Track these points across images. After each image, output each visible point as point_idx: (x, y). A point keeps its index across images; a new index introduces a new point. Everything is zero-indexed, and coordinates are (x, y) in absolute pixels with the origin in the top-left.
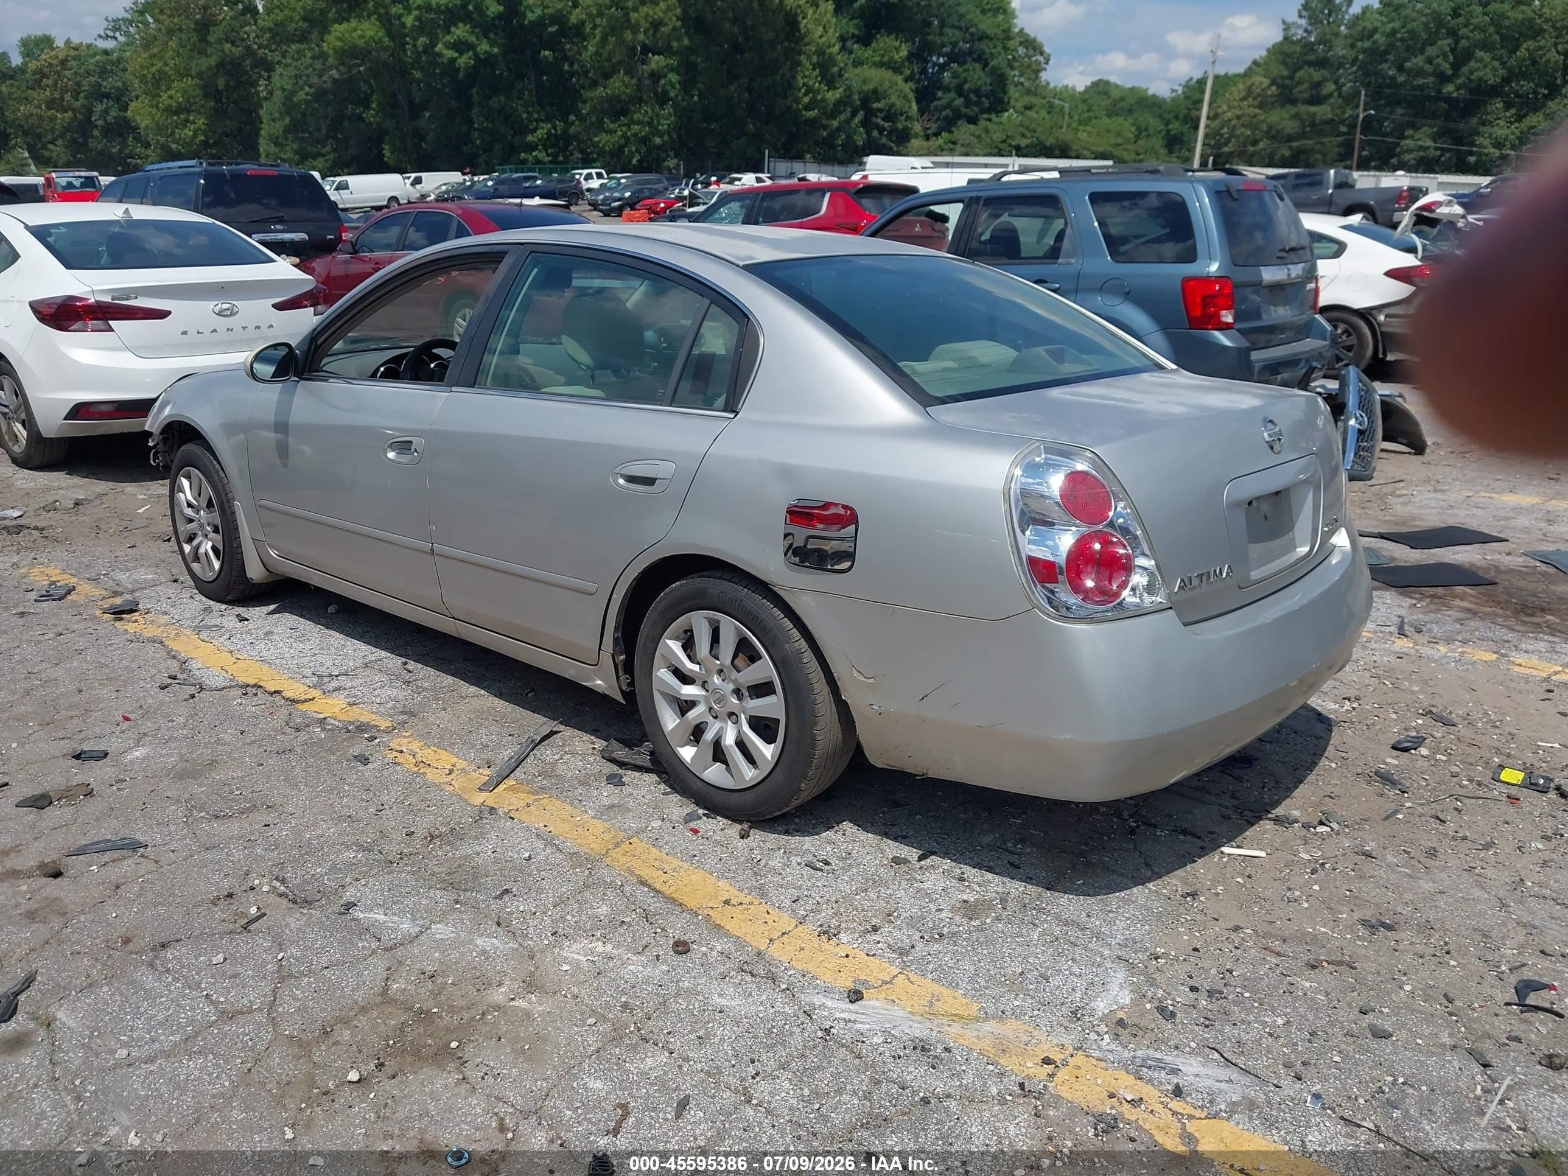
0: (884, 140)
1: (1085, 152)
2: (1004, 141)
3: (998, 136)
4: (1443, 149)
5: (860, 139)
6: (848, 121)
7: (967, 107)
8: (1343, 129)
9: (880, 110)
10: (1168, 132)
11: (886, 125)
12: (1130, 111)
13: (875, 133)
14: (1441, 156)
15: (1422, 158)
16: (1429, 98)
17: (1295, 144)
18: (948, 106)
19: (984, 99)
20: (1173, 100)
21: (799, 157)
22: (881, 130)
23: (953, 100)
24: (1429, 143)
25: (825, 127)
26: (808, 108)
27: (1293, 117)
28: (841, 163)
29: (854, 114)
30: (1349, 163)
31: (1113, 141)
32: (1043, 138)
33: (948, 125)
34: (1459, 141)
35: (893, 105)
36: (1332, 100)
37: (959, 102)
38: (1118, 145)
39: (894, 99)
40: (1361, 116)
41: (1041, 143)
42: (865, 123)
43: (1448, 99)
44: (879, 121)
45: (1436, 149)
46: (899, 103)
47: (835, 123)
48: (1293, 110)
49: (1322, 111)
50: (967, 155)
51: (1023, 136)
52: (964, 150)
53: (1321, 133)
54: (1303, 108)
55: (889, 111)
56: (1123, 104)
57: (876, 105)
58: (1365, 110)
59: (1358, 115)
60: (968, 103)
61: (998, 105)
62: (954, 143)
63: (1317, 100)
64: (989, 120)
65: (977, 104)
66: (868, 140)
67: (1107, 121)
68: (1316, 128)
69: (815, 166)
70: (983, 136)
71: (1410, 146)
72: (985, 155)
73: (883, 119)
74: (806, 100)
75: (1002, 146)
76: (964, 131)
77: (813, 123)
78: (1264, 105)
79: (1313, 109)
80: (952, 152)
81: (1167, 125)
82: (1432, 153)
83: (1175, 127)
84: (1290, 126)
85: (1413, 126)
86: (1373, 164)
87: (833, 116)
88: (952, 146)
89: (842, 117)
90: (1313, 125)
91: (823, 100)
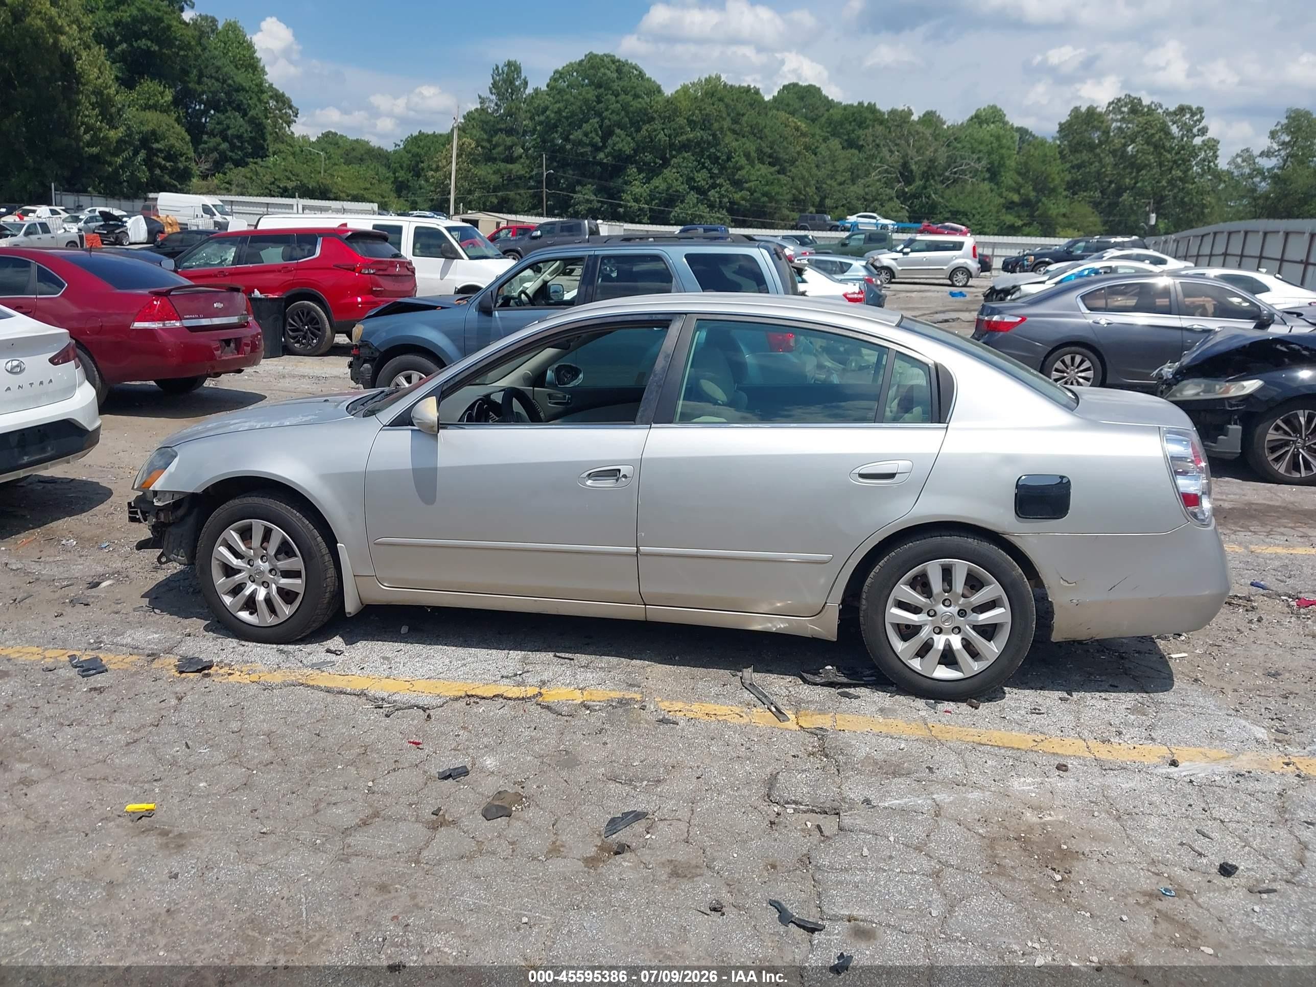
0: (167, 178)
1: (343, 195)
2: (273, 183)
3: (268, 179)
4: (601, 202)
5: (144, 176)
6: (129, 160)
7: (232, 151)
8: (532, 183)
9: (160, 150)
10: (396, 178)
11: (168, 164)
12: (361, 160)
13: (158, 172)
14: (602, 207)
15: (590, 209)
16: (588, 162)
17: (500, 194)
18: (215, 149)
19: (246, 145)
20: (395, 152)
21: (83, 191)
22: (163, 168)
23: (219, 145)
24: (593, 197)
25: (110, 164)
26: (89, 144)
27: (495, 173)
28: (127, 197)
29: (136, 153)
30: (540, 210)
31: (362, 185)
32: (305, 181)
33: (218, 166)
34: (611, 196)
35: (172, 146)
36: (522, 160)
37: (225, 146)
38: (365, 189)
39: (172, 141)
40: (545, 174)
41: (303, 185)
42: (148, 162)
43: (600, 164)
44: (160, 160)
45: (598, 201)
46: (178, 145)
47: (119, 161)
48: (495, 167)
49: (516, 168)
50: (242, 194)
51: (289, 179)
52: (239, 190)
53: (517, 186)
54: (503, 166)
55: (169, 152)
56: (354, 154)
57: (156, 146)
58: (547, 170)
59: (543, 173)
60: (233, 147)
61: (260, 152)
62: (229, 183)
63: (510, 160)
64: (255, 163)
65: (241, 148)
66: (151, 177)
67: (346, 167)
68: (512, 182)
69: (101, 200)
70: (254, 178)
71: (581, 199)
72: (257, 196)
73: (164, 159)
74: (87, 137)
75: (272, 187)
76: (237, 174)
77: (96, 158)
78: (475, 162)
79: (510, 166)
80: (228, 191)
81: (394, 173)
82: (596, 205)
83: (402, 175)
84: (494, 179)
85: (579, 183)
86: (556, 211)
87: (116, 153)
88: (227, 186)
89: (125, 155)
90: (510, 180)
91: (106, 138)
